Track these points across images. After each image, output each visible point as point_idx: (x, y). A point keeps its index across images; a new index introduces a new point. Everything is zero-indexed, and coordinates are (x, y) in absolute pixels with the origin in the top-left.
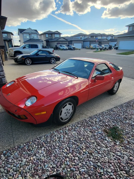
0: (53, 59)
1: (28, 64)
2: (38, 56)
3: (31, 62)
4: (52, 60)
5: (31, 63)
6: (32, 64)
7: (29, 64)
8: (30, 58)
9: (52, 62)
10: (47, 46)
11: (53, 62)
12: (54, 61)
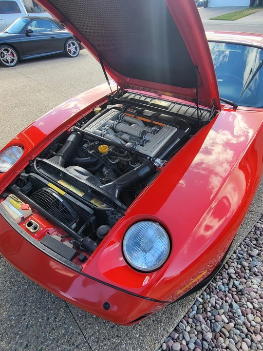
0: (73, 44)
1: (8, 62)
2: (29, 36)
3: (16, 58)
4: (69, 46)
5: (15, 61)
6: (21, 62)
7: (11, 62)
8: (10, 45)
9: (70, 52)
10: (34, 6)
11: (74, 53)
12: (76, 48)
